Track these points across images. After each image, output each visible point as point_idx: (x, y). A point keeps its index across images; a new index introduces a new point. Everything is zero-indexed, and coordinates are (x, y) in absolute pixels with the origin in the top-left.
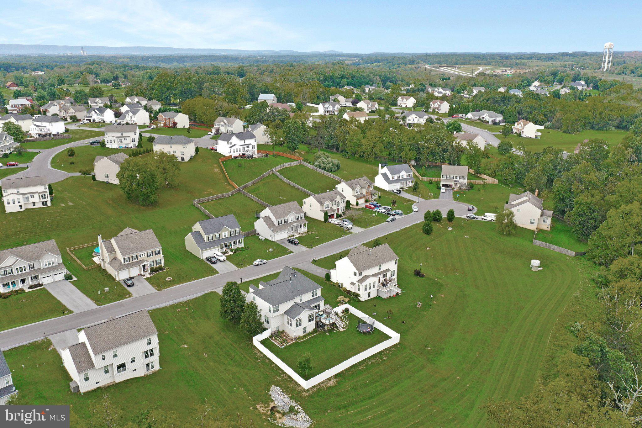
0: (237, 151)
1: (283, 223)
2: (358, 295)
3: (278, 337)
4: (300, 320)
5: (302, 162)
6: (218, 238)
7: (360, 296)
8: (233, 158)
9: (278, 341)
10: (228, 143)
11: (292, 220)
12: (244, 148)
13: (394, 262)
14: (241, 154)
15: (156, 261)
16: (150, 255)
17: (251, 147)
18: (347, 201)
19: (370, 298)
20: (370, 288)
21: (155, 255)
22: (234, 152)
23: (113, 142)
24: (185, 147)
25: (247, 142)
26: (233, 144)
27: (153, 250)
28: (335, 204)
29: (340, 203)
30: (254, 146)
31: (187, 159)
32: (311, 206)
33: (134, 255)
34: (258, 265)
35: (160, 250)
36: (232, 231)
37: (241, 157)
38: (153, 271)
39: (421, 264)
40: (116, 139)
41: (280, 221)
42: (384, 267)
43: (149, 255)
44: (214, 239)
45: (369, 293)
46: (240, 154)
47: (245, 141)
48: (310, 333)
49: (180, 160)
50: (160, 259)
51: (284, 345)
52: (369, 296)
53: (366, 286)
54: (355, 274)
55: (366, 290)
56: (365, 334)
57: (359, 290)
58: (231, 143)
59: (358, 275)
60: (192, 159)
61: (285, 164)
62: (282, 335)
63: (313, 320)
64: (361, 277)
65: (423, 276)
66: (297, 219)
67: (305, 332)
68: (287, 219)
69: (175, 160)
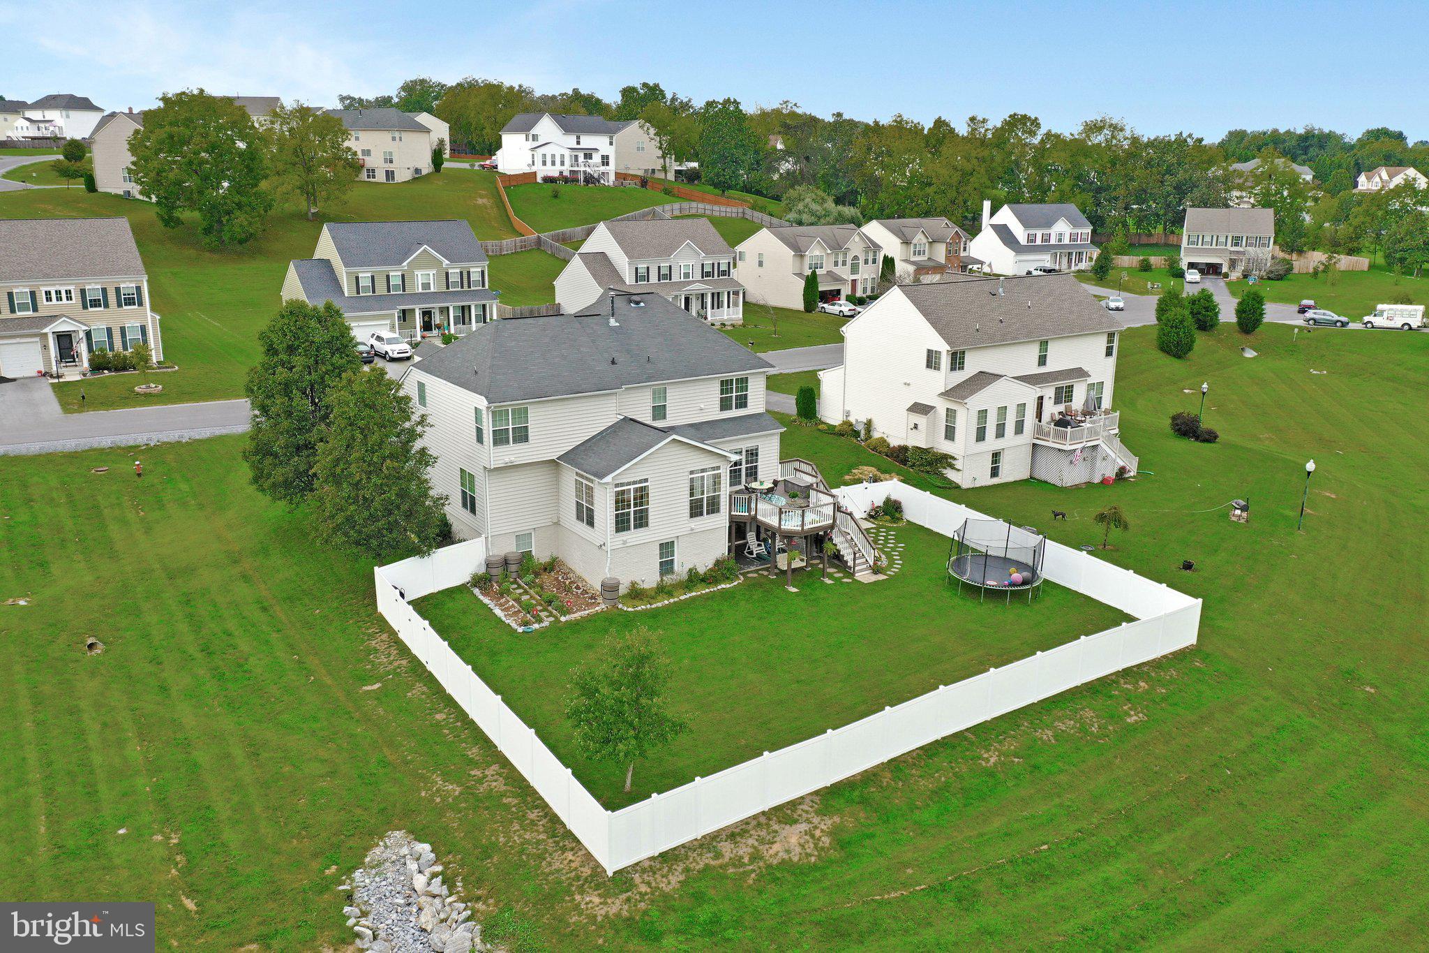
0: (553, 163)
1: (654, 278)
2: (946, 460)
3: (519, 587)
4: (642, 496)
5: (748, 211)
6: (396, 286)
7: (952, 467)
8: (539, 180)
9: (517, 600)
10: (527, 139)
11: (686, 276)
12: (576, 157)
13: (1102, 342)
14: (566, 173)
15: (123, 330)
16: (95, 303)
17: (597, 158)
18: (886, 257)
19: (996, 481)
20: (1000, 432)
21: (120, 305)
22: (544, 163)
24: (397, 139)
25: (588, 141)
26: (541, 141)
27: (110, 282)
28: (844, 263)
29: (861, 262)
30: (607, 157)
31: (403, 176)
32: (761, 264)
33: (20, 289)
35: (139, 289)
36: (454, 272)
37: (566, 180)
38: (101, 364)
39: (1205, 386)
41: (642, 266)
42: (1062, 356)
43: (88, 303)
44: (381, 289)
45: (996, 456)
46: (561, 173)
47: (578, 138)
48: (694, 579)
49: (381, 177)
50: (143, 330)
51: (540, 621)
52: (995, 472)
53: (983, 414)
54: (932, 360)
55: (981, 435)
56: (995, 595)
57: (950, 434)
58: (535, 138)
59: (945, 361)
60: (418, 177)
61: (694, 205)
62: (546, 578)
63: (714, 507)
64: (960, 377)
65: (1210, 437)
66: (708, 274)
67: (667, 567)
68: (670, 266)
69: (366, 179)
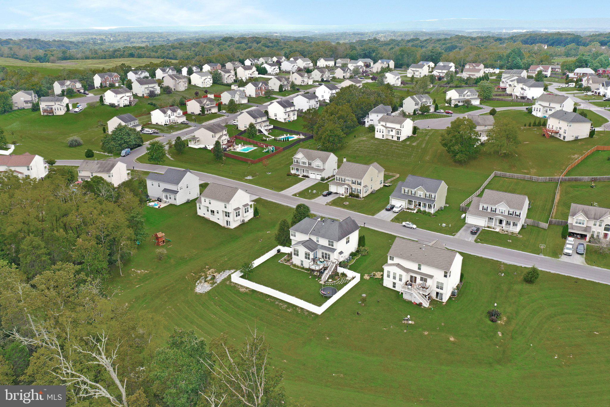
1: (489, 210)
6: (413, 194)
11: (502, 212)
13: (443, 273)
15: (357, 189)
16: (354, 183)
20: (394, 278)
21: (357, 185)
23: (538, 110)
24: (569, 125)
27: (356, 180)
28: (599, 226)
31: (569, 139)
33: (343, 178)
34: (404, 226)
35: (361, 182)
36: (428, 194)
38: (351, 195)
40: (542, 108)
41: (485, 206)
42: (425, 269)
44: (410, 194)
45: (394, 283)
49: (562, 138)
50: (361, 190)
52: (394, 287)
63: (309, 259)
65: (494, 320)
66: (510, 214)
67: (302, 264)
68: (496, 209)
69: (558, 137)
